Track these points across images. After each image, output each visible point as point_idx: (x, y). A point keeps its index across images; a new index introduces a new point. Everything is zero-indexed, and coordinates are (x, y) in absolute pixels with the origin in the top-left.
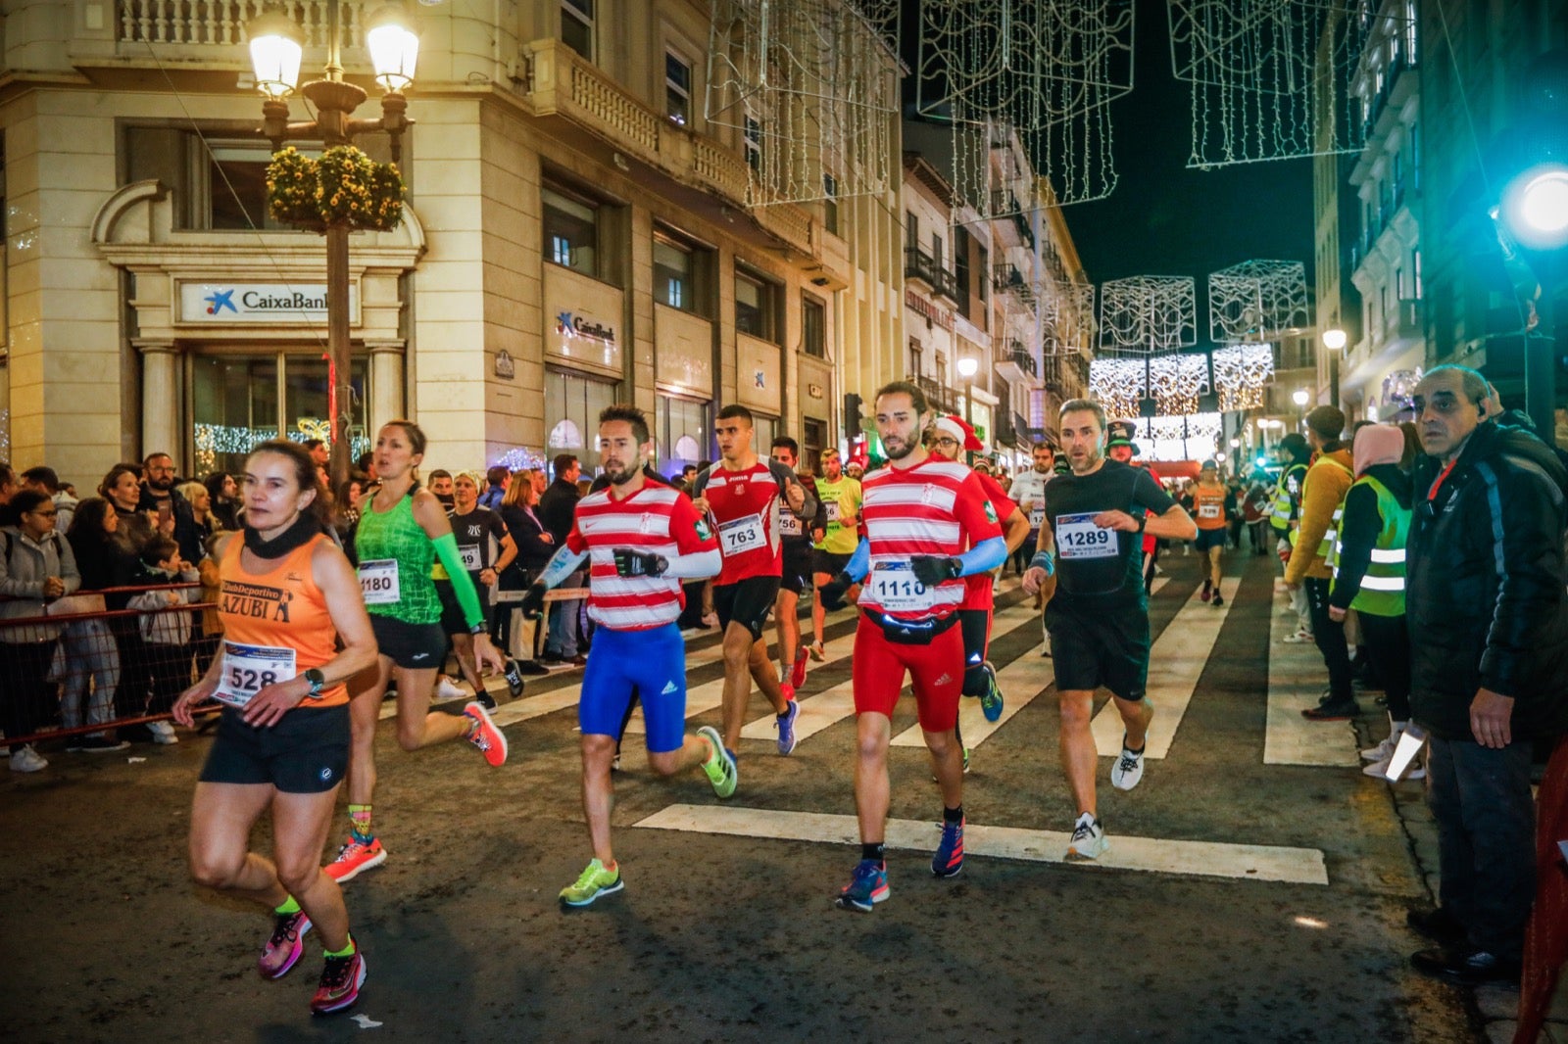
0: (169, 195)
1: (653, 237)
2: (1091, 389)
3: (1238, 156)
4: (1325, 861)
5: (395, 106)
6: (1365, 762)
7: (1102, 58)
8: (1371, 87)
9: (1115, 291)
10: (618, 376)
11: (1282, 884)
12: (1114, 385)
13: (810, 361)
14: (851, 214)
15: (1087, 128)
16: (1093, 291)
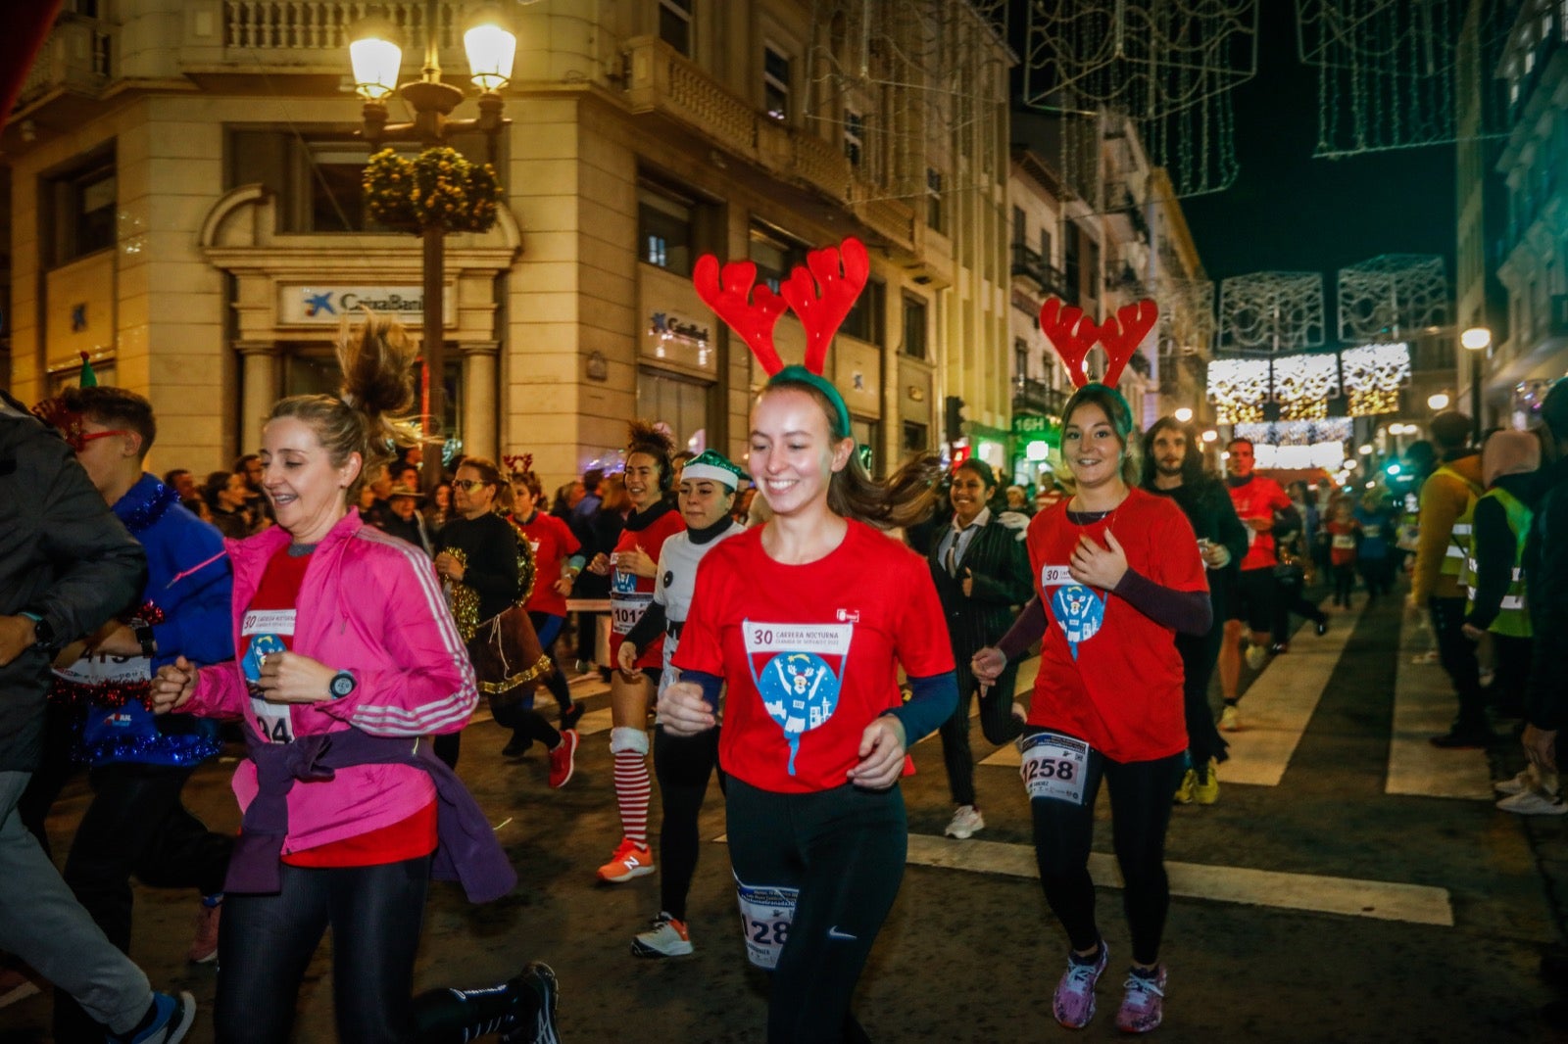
0: (272, 199)
1: (749, 235)
2: (1209, 392)
3: (1370, 143)
4: (1452, 900)
5: (491, 105)
6: (1501, 795)
7: (1223, 43)
8: (1521, 66)
9: (1236, 288)
10: (711, 377)
11: (1401, 923)
12: (1234, 387)
13: (910, 363)
14: (955, 208)
15: (1206, 117)
16: (1213, 288)
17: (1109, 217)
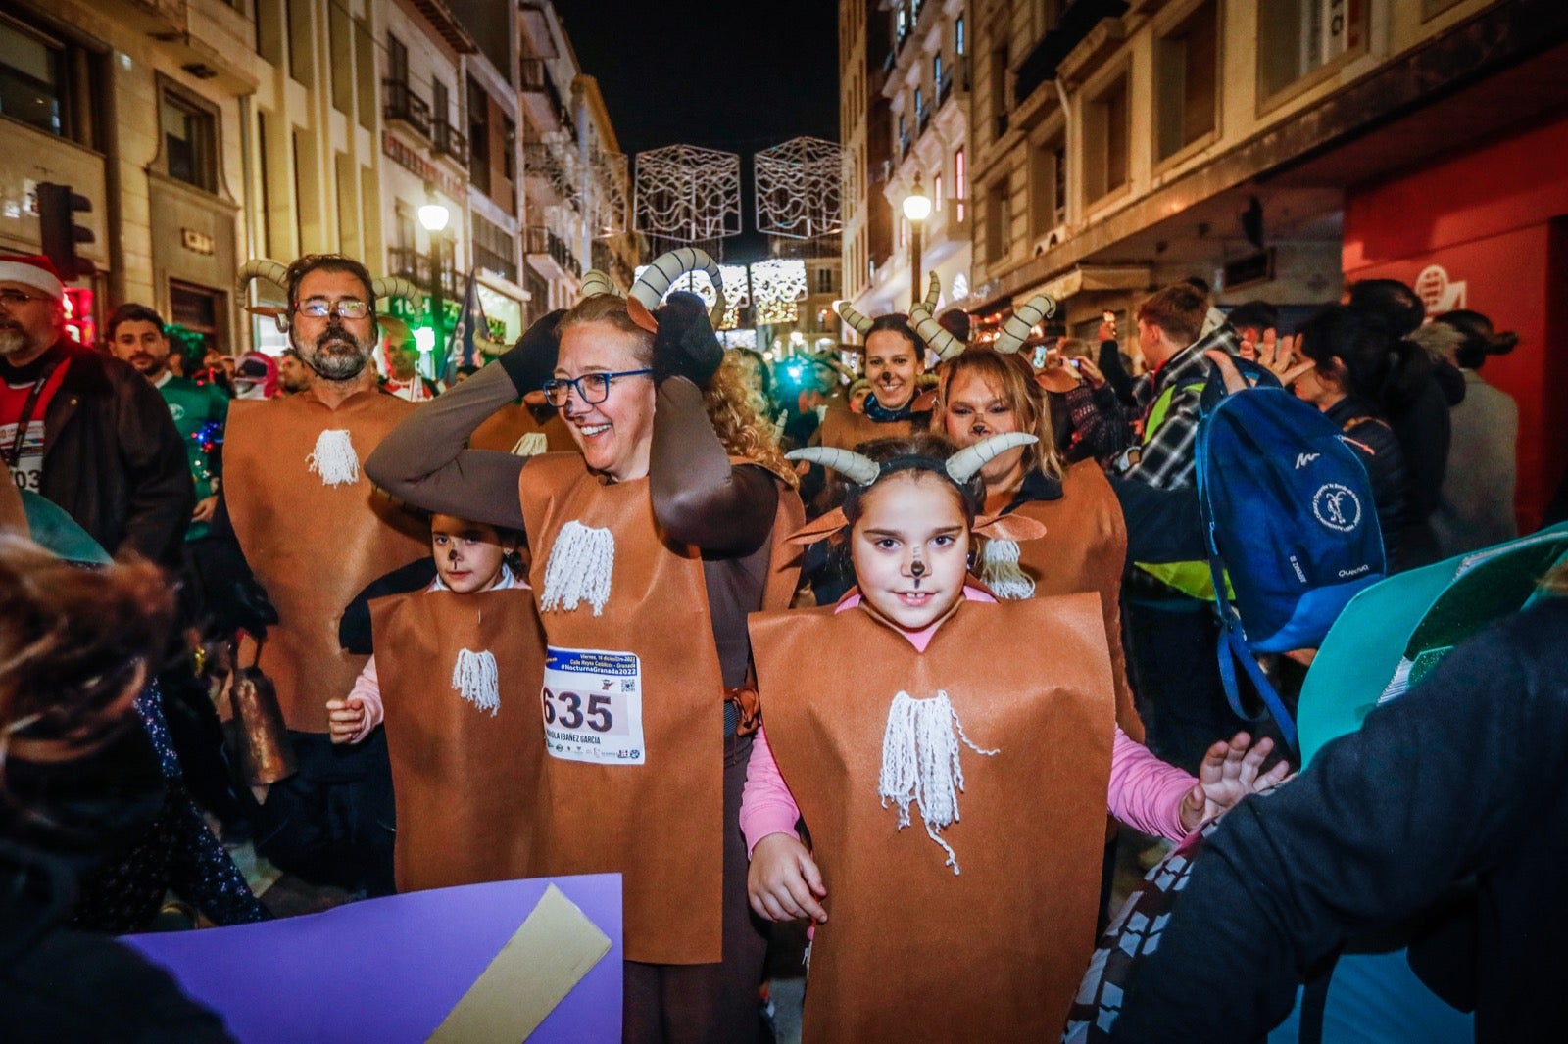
9: (650, 164)
13: (180, 191)
16: (626, 162)
17: (529, 96)
